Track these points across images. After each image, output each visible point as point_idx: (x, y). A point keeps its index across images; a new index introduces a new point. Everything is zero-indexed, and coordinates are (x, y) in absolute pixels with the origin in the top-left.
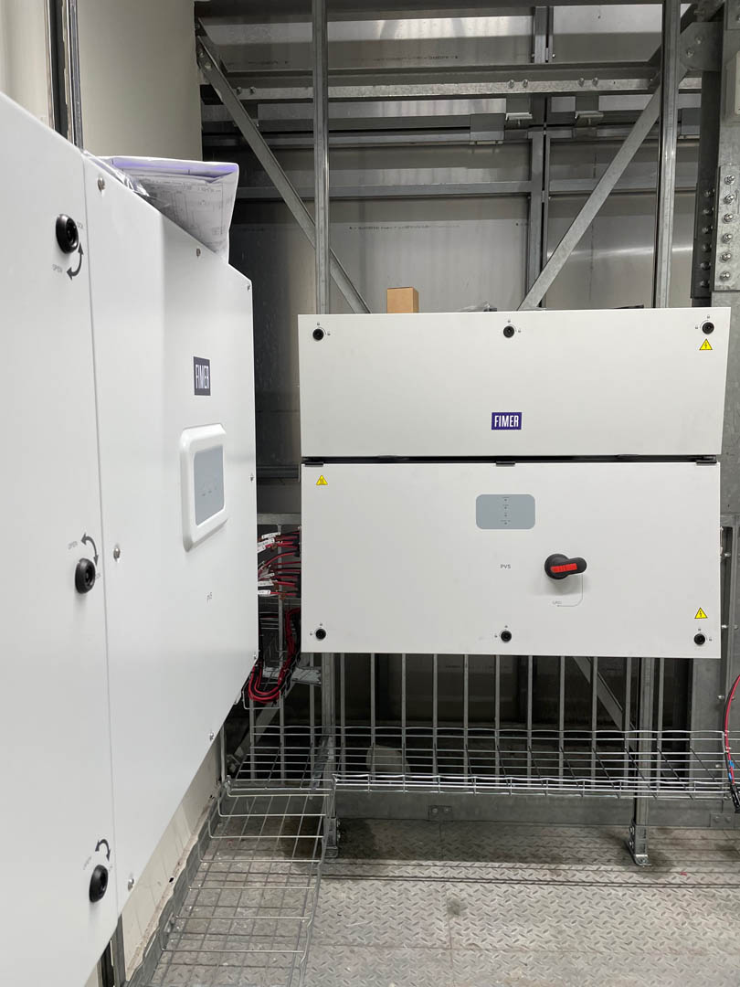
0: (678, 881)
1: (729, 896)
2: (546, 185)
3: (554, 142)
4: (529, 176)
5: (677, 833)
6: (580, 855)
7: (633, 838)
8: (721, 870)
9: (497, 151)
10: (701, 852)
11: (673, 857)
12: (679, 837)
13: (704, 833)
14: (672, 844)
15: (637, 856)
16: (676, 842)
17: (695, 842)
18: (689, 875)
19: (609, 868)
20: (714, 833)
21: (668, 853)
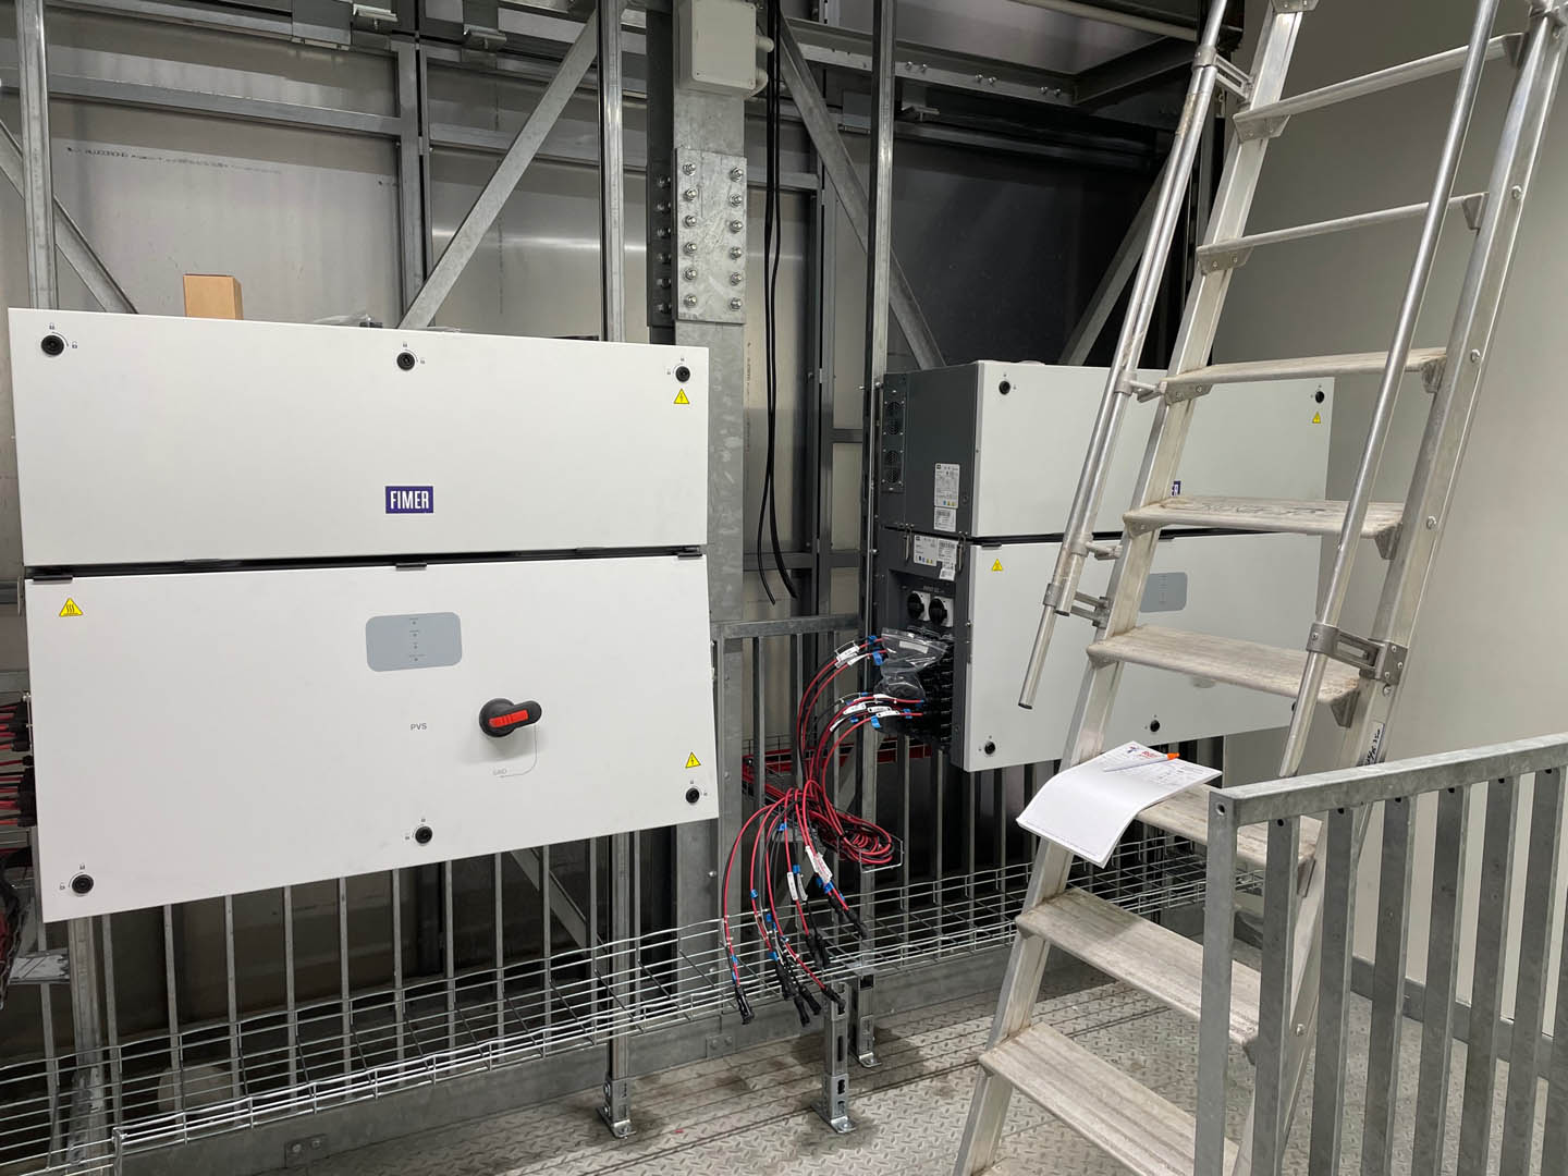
0: (673, 1144)
1: (739, 1144)
2: (425, 128)
3: (432, 63)
4: (396, 110)
5: (666, 1078)
6: (537, 1149)
7: (609, 1101)
8: (726, 1112)
9: (339, 60)
10: (697, 1094)
11: (663, 1113)
12: (669, 1082)
13: (699, 1068)
14: (662, 1095)
15: (616, 1125)
16: (665, 1091)
17: (690, 1084)
18: (686, 1131)
19: (578, 1154)
20: (712, 1064)
21: (655, 1110)
